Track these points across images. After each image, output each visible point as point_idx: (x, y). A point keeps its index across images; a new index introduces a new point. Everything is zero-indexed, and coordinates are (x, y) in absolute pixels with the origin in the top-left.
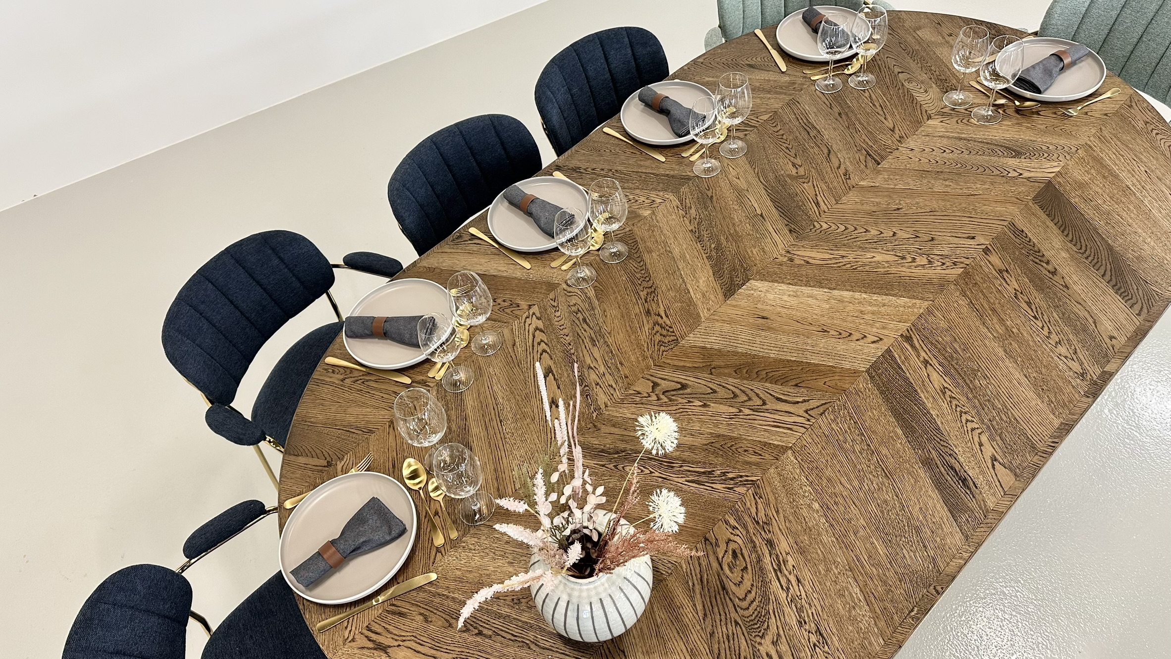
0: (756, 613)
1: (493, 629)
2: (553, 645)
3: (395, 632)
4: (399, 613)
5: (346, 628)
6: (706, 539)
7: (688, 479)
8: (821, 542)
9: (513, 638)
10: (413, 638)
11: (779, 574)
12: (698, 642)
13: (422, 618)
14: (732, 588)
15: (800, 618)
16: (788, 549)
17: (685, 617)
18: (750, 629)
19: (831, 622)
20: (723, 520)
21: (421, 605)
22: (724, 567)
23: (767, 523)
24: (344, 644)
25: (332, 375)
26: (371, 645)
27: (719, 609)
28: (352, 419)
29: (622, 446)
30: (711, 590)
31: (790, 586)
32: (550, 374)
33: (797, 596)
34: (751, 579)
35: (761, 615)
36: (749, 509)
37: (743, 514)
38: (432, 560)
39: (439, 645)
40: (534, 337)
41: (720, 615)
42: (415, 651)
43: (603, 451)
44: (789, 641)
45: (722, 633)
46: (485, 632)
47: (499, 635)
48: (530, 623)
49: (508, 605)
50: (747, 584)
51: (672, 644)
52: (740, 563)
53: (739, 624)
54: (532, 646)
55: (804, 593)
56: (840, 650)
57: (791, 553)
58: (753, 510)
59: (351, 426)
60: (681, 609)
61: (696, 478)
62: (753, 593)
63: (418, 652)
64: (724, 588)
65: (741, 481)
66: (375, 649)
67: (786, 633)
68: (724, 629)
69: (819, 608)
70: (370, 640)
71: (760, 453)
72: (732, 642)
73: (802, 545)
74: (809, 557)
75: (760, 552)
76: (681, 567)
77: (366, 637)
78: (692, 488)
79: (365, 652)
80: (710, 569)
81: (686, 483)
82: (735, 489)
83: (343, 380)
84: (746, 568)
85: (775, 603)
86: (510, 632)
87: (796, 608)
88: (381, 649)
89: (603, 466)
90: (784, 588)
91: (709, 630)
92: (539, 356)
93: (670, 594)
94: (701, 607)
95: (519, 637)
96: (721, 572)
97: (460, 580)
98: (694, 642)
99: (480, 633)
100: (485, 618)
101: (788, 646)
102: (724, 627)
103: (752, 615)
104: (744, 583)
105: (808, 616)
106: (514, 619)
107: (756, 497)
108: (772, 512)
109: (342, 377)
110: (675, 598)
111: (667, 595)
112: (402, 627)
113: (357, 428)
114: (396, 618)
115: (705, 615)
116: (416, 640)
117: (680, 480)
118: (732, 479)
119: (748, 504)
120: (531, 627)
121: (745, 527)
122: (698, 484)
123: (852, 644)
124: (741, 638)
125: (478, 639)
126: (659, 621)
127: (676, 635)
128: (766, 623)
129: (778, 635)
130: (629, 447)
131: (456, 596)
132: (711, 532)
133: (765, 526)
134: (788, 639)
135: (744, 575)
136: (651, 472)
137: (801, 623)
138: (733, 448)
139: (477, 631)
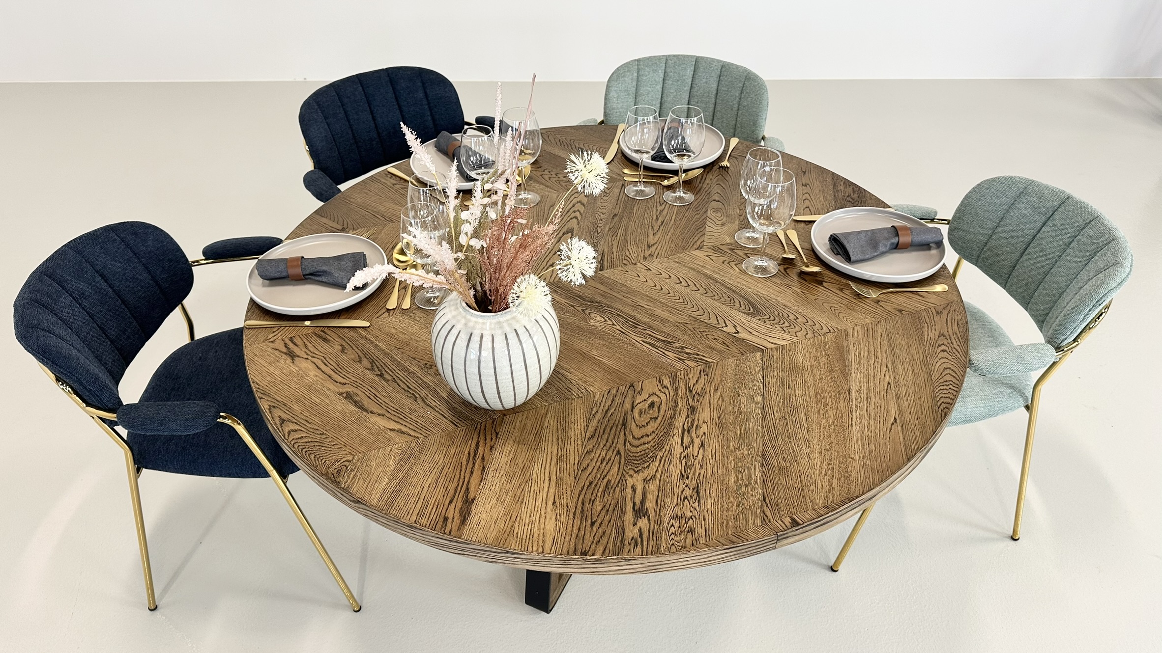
0: (643, 453)
1: (395, 377)
2: (438, 406)
3: (310, 349)
4: (325, 339)
5: (274, 332)
6: (632, 385)
7: (645, 340)
8: (746, 425)
9: (406, 388)
10: (322, 358)
11: (686, 433)
12: (572, 453)
13: (340, 348)
14: (632, 427)
15: (685, 472)
16: (708, 419)
17: (573, 431)
18: (628, 462)
19: (715, 486)
20: (658, 378)
21: (346, 340)
22: (635, 410)
23: (699, 395)
24: (264, 342)
25: (389, 179)
26: (284, 350)
27: (608, 437)
28: (383, 209)
29: (599, 299)
30: (610, 422)
31: (691, 446)
32: (570, 234)
33: (693, 455)
34: (656, 427)
35: (647, 456)
36: (689, 379)
37: (681, 381)
38: (378, 315)
39: (340, 370)
40: (573, 206)
41: (607, 441)
42: (317, 366)
43: (579, 296)
44: (661, 485)
45: (600, 455)
46: (386, 376)
47: (396, 382)
48: (429, 385)
49: (420, 366)
50: (649, 429)
51: (546, 445)
52: (654, 412)
53: (620, 454)
54: (419, 401)
55: (702, 456)
56: (710, 512)
57: (709, 423)
58: (692, 382)
59: (378, 213)
60: (573, 424)
61: (653, 342)
62: (650, 438)
63: (319, 368)
64: (624, 424)
65: (695, 358)
66: (286, 354)
67: (662, 478)
68: (604, 453)
69: (709, 472)
70: (286, 347)
71: (729, 345)
72: (604, 464)
73: (724, 421)
74: (725, 432)
75: (678, 412)
76: (594, 396)
77: (285, 344)
78: (644, 347)
79: (277, 353)
80: (621, 407)
81: (642, 342)
82: (686, 361)
83: (393, 185)
84: (657, 418)
85: (666, 453)
86: (408, 384)
87: (686, 464)
88: (290, 355)
89: (572, 306)
90: (684, 445)
91: (588, 448)
92: (568, 219)
93: (570, 410)
94: (593, 429)
95: (412, 390)
96: (630, 413)
97: (391, 336)
98: (568, 451)
99: (381, 375)
100: (394, 367)
101: (657, 488)
102: (605, 452)
103: (638, 453)
104: (646, 427)
105: (694, 474)
106: (418, 377)
107: (702, 373)
108: (710, 388)
109: (394, 182)
110: (573, 415)
111: (567, 410)
112: (320, 348)
113: (383, 216)
114: (319, 340)
115: (593, 436)
116: (324, 360)
117: (637, 339)
118: (687, 353)
119: (691, 376)
120: (428, 387)
121: (676, 391)
122: (652, 346)
123: (725, 512)
124: (615, 465)
125: (377, 379)
126: (546, 424)
127: (555, 440)
128: (648, 464)
129: (654, 476)
130: (605, 301)
131: (380, 344)
132: (641, 383)
133: (696, 396)
134: (662, 483)
135: (651, 422)
136: (613, 324)
137: (683, 476)
138: (704, 334)
139: (379, 373)
